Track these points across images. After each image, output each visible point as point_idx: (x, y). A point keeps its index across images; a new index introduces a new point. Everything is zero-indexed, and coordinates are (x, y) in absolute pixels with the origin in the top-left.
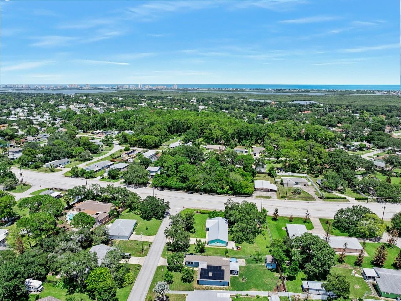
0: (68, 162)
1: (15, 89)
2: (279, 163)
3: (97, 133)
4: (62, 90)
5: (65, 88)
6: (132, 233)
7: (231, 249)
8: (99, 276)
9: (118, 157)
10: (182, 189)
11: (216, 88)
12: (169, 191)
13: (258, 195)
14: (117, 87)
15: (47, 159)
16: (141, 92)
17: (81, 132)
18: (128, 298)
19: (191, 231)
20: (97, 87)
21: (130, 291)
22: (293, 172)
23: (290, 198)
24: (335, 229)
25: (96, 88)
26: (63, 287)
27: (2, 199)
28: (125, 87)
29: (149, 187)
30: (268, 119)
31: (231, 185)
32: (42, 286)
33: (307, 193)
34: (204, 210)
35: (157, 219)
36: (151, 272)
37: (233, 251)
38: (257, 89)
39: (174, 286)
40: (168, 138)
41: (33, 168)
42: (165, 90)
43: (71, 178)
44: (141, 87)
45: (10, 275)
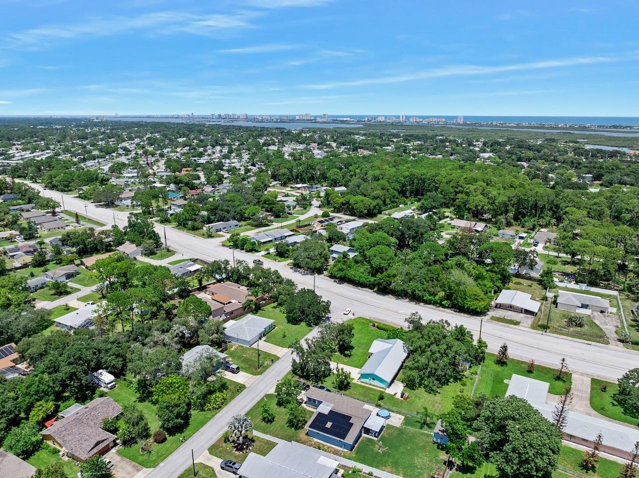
0: (237, 225)
1: (229, 120)
2: (574, 263)
3: (299, 188)
4: (288, 122)
5: (293, 120)
6: (260, 339)
7: (392, 395)
8: (169, 386)
9: (306, 226)
10: (371, 286)
11: (533, 124)
12: (351, 285)
13: (498, 316)
14: (366, 119)
15: (211, 219)
16: (400, 128)
17: (278, 185)
18: (203, 426)
19: (347, 352)
20: (338, 119)
21: (210, 419)
22: (592, 284)
23: (557, 331)
24: (614, 405)
25: (335, 120)
26: (135, 391)
27: (118, 264)
28: (380, 119)
29: (324, 276)
30: (600, 182)
31: (448, 291)
32: (114, 383)
33: (597, 326)
34: (386, 325)
35: (307, 324)
36: (253, 399)
37: (393, 398)
38: (615, 127)
39: (272, 428)
40: (396, 203)
41: (189, 230)
42: (441, 124)
43: (228, 249)
44: (404, 119)
45: (70, 358)
